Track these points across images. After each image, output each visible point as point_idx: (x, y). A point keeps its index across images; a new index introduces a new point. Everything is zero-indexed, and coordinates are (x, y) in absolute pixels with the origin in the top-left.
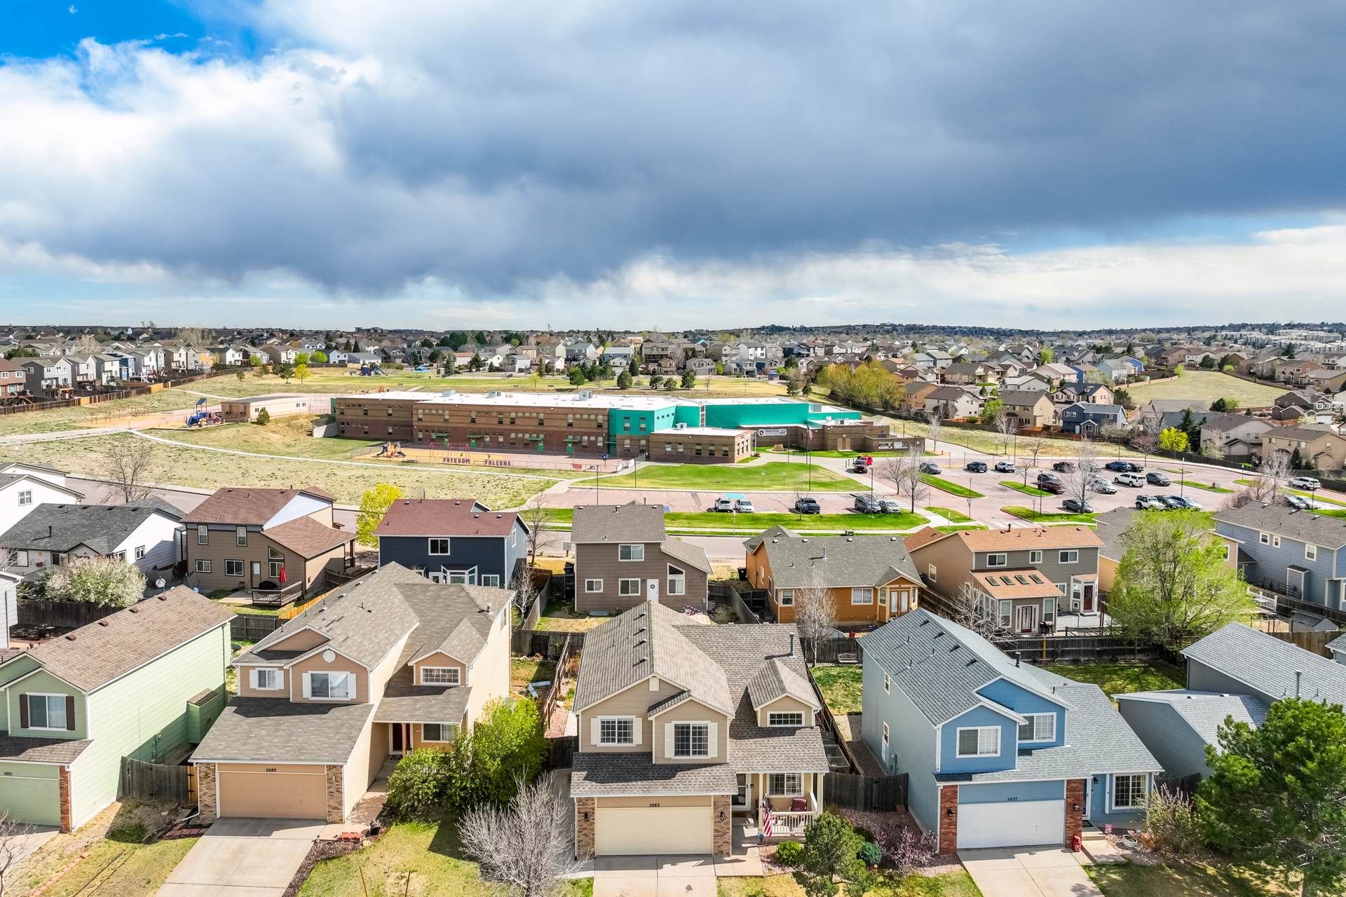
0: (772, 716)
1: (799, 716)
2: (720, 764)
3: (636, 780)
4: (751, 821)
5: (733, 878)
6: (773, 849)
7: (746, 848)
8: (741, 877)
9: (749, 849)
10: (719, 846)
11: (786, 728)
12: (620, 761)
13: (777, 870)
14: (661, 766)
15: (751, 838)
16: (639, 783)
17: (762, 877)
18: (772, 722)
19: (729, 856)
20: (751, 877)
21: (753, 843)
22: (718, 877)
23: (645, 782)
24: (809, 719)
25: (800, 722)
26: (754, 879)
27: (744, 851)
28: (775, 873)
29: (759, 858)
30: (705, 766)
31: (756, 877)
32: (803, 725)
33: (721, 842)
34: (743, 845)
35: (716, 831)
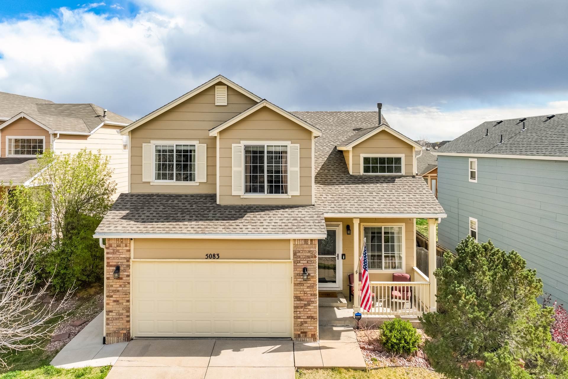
0: (366, 160)
1: (398, 160)
2: (302, 206)
3: (190, 220)
4: (344, 301)
5: (321, 371)
6: (376, 334)
7: (339, 332)
8: (333, 369)
9: (343, 333)
10: (302, 324)
11: (383, 177)
12: (176, 202)
13: (384, 361)
14: (226, 207)
15: (344, 319)
16: (194, 223)
17: (364, 370)
18: (366, 170)
19: (315, 340)
20: (347, 369)
21: (347, 326)
22: (298, 369)
23: (201, 223)
24: (409, 165)
25: (399, 169)
26: (352, 372)
27: (336, 336)
28: (381, 365)
29: (357, 344)
30: (283, 207)
31: (355, 369)
32: (403, 172)
33: (304, 316)
34: (335, 329)
35: (297, 298)
